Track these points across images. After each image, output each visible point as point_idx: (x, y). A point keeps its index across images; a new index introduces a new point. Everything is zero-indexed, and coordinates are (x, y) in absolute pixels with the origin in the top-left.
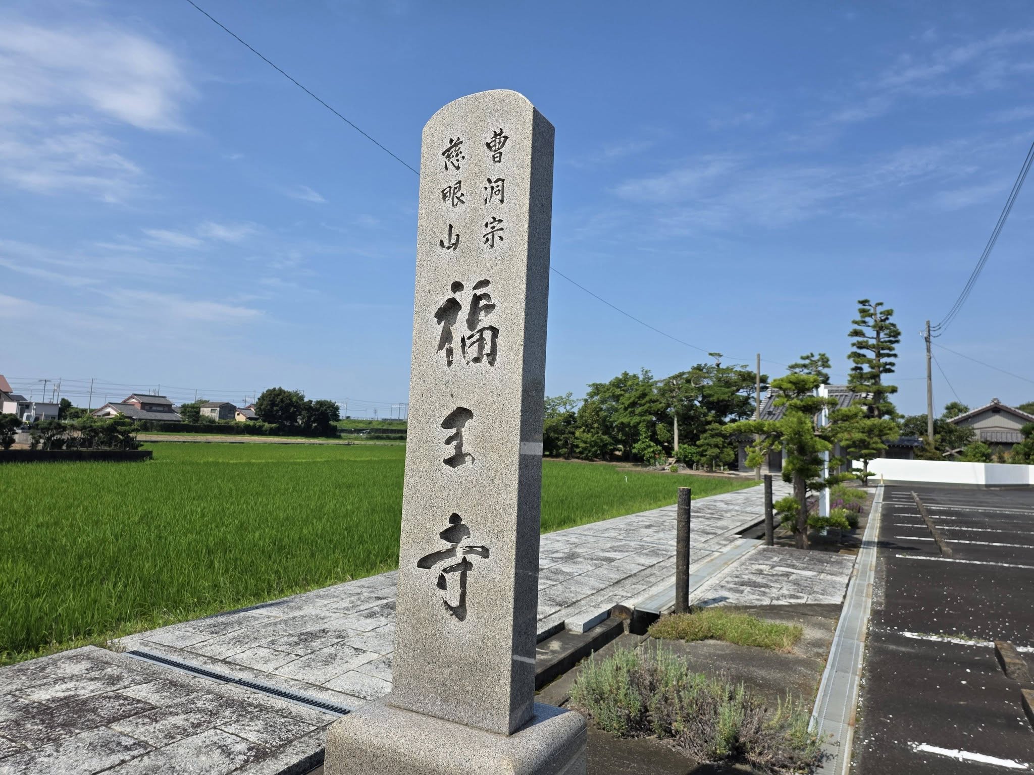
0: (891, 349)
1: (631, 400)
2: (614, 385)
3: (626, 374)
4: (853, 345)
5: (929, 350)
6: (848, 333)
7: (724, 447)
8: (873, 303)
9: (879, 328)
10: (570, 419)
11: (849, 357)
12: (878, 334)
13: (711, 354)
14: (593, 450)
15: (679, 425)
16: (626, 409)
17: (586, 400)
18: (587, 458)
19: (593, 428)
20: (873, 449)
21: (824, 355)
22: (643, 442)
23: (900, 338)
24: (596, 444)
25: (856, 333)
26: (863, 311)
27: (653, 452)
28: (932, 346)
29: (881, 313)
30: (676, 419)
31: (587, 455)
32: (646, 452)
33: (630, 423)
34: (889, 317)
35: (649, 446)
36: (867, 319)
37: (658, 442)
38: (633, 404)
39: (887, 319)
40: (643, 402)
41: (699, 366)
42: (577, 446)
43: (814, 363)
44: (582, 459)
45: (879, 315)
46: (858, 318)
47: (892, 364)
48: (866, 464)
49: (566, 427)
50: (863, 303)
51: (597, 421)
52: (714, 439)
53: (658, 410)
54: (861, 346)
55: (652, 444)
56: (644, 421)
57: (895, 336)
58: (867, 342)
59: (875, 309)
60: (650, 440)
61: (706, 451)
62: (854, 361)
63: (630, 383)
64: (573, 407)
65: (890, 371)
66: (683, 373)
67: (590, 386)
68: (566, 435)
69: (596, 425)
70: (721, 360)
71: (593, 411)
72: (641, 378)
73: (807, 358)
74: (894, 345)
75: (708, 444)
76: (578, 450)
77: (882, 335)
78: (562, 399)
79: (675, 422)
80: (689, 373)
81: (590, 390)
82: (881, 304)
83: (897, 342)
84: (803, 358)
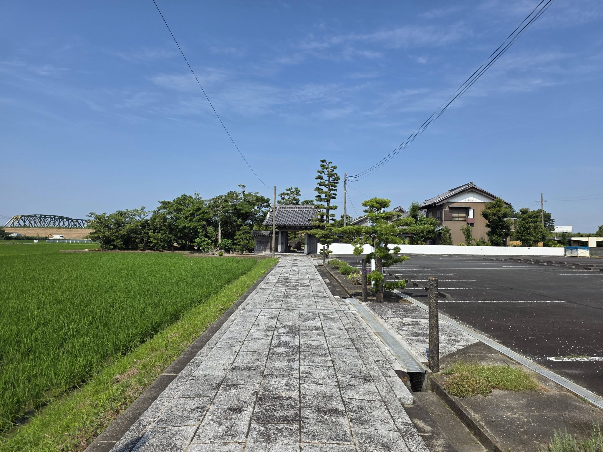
0: (335, 187)
1: (191, 212)
2: (177, 202)
3: (184, 196)
4: (318, 183)
5: (345, 188)
6: (316, 177)
7: (250, 239)
8: (327, 162)
9: (330, 175)
10: (145, 225)
11: (315, 190)
12: (329, 178)
13: (239, 185)
14: (163, 244)
15: (221, 227)
16: (186, 218)
17: (154, 212)
18: (158, 250)
19: (161, 230)
20: (332, 238)
21: (297, 188)
22: (201, 238)
23: (339, 181)
24: (164, 240)
25: (320, 178)
26: (322, 166)
27: (207, 244)
28: (347, 186)
29: (331, 168)
30: (220, 224)
31: (158, 248)
32: (202, 244)
33: (190, 226)
34: (334, 170)
35: (205, 241)
36: (325, 170)
37: (209, 238)
38: (192, 215)
39: (333, 171)
40: (199, 213)
41: (232, 192)
42: (151, 242)
43: (292, 192)
44: (154, 250)
45: (330, 169)
46: (320, 169)
47: (335, 194)
48: (328, 246)
49: (142, 229)
50: (323, 161)
51: (164, 226)
52: (245, 235)
53: (209, 218)
54: (321, 184)
55: (206, 239)
56: (200, 225)
57: (337, 180)
58: (325, 182)
59: (328, 165)
60: (205, 237)
61: (240, 242)
62: (318, 192)
63: (187, 201)
64: (146, 216)
65: (334, 198)
66: (221, 196)
67: (160, 202)
68: (143, 235)
69: (163, 228)
70: (245, 189)
71: (161, 219)
72: (194, 198)
73: (289, 190)
74: (337, 184)
75: (241, 238)
76: (152, 245)
77: (331, 179)
78: (138, 211)
79: (219, 225)
80: (225, 196)
81: (160, 205)
82: (331, 163)
83: (338, 183)
84: (287, 190)
